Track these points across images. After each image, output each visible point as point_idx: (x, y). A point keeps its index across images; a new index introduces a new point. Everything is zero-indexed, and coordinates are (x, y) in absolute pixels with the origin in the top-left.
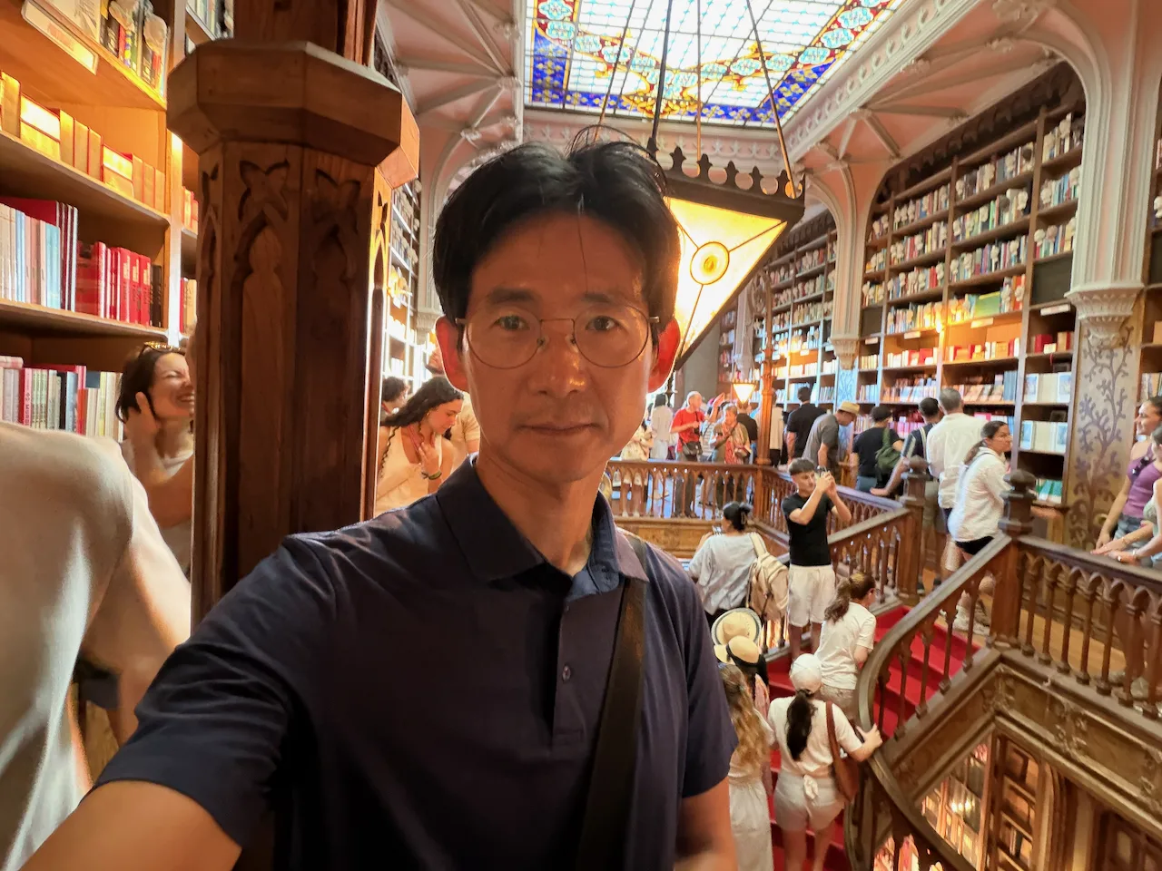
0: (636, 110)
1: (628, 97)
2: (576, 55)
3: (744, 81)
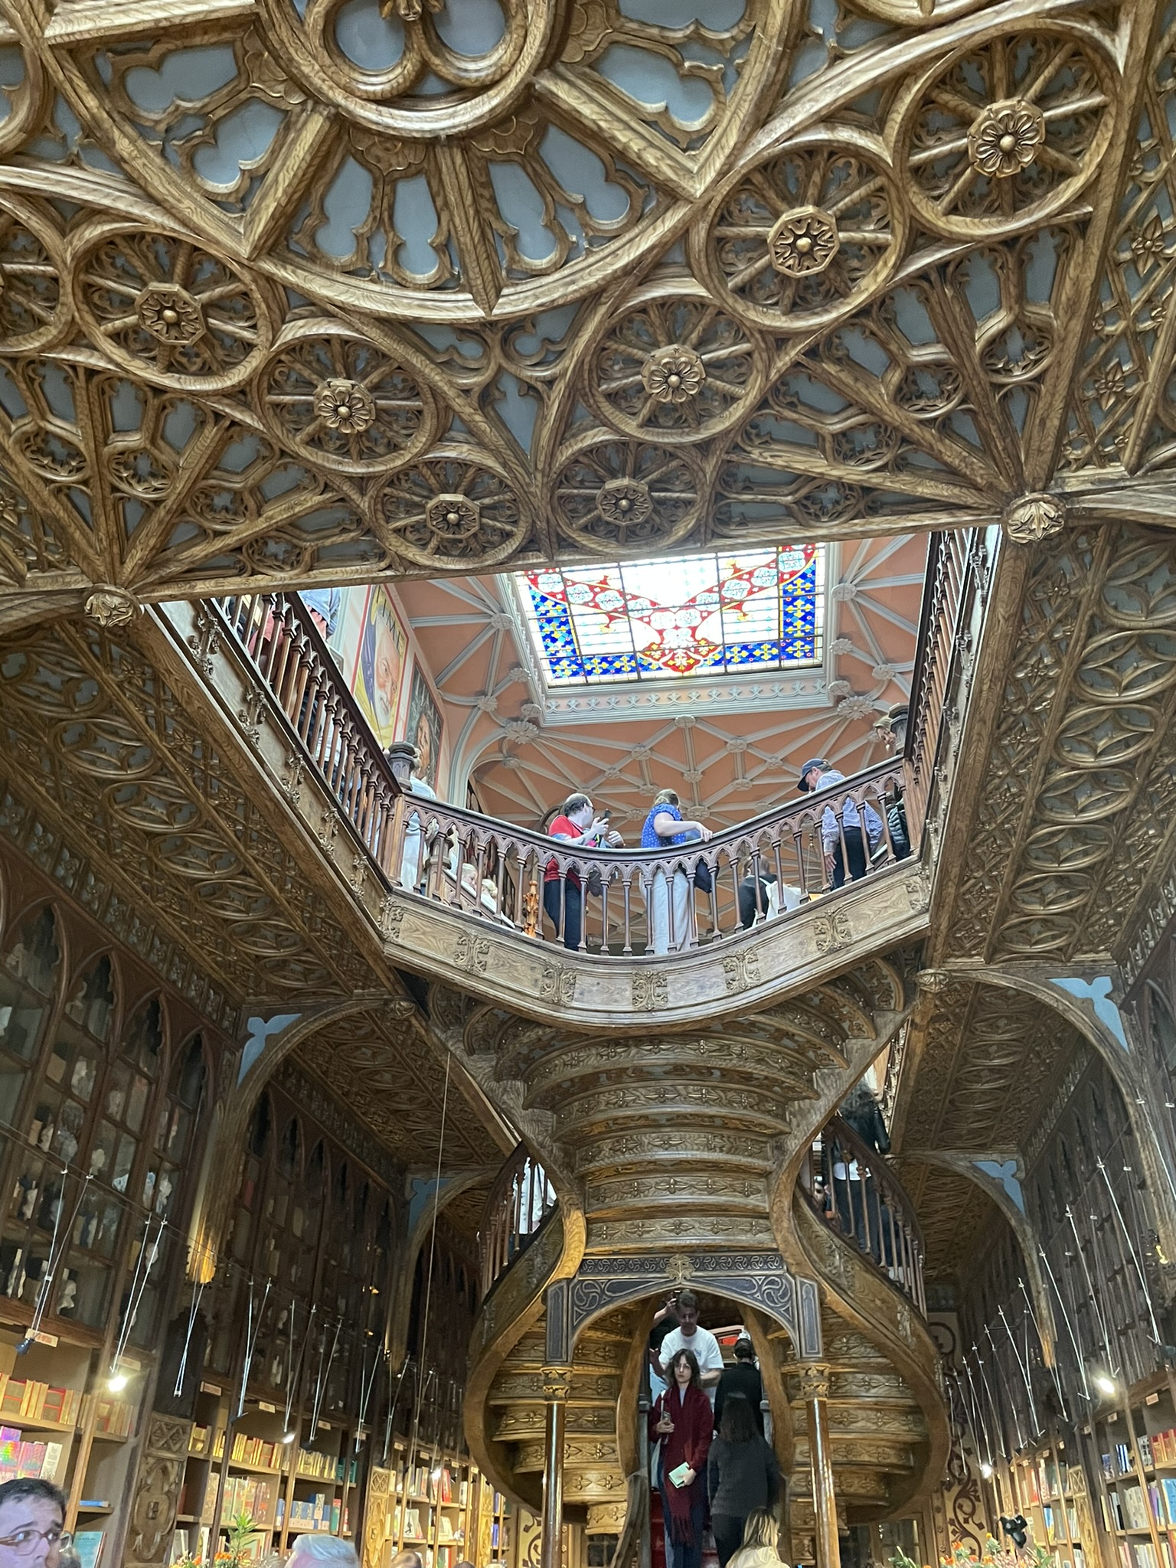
0: (660, 668)
1: (642, 652)
2: (576, 609)
3: (745, 607)
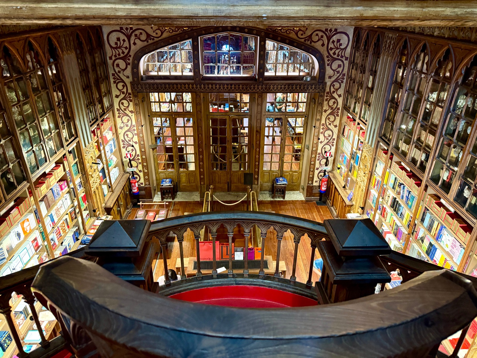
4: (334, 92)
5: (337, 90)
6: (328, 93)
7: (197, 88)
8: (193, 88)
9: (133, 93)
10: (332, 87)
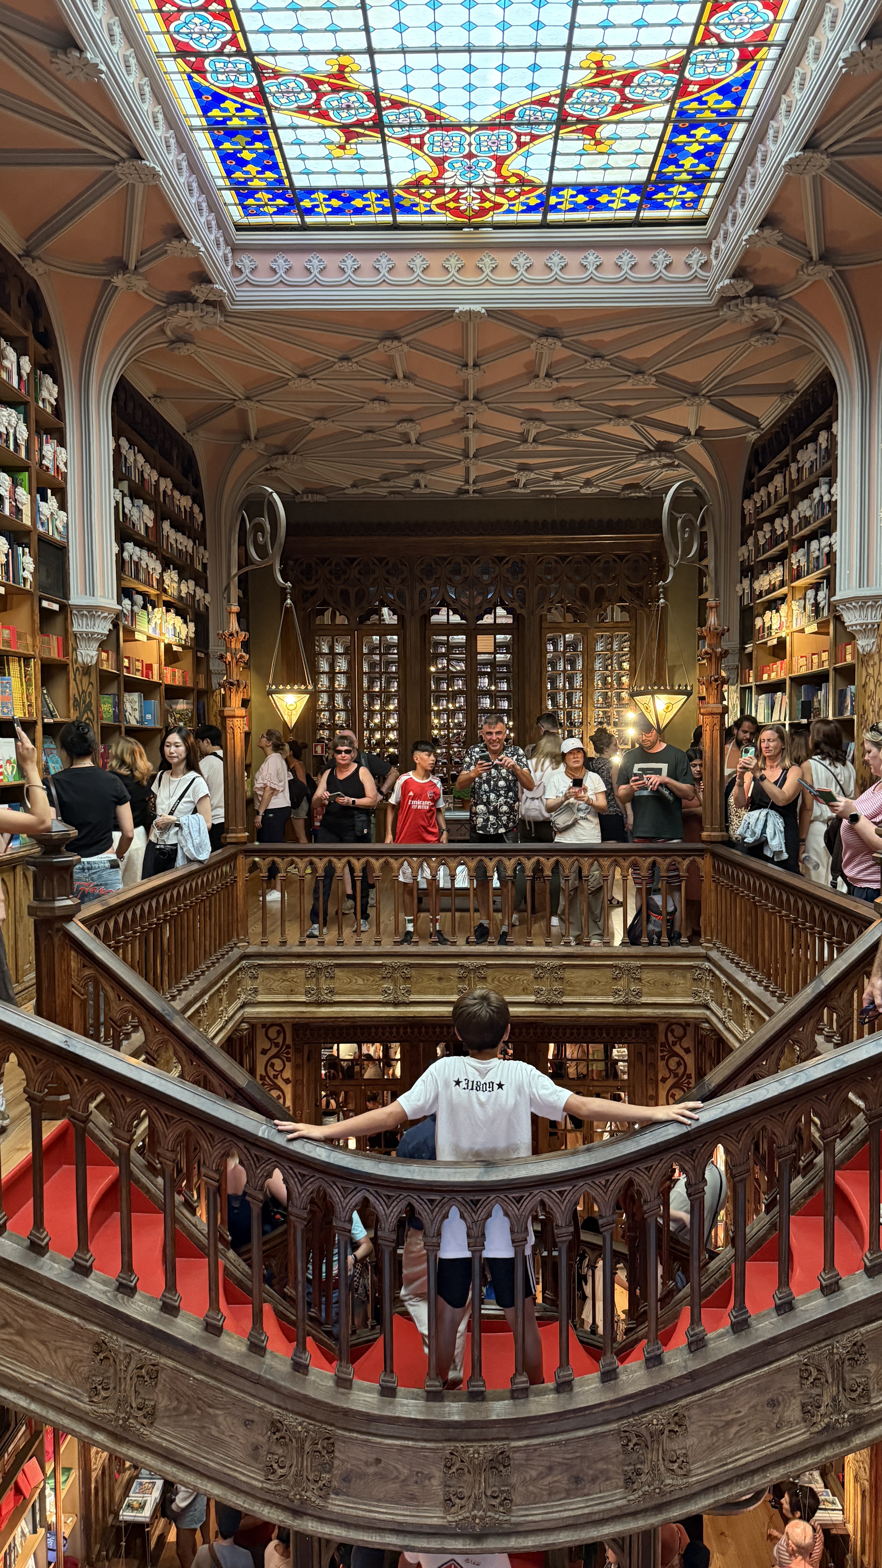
1: (406, 188)
2: (280, 119)
3: (604, 131)
4: (674, 1043)
5: (680, 1039)
6: (662, 1045)
7: (412, 1033)
8: (405, 1033)
9: (294, 1044)
10: (669, 1034)
